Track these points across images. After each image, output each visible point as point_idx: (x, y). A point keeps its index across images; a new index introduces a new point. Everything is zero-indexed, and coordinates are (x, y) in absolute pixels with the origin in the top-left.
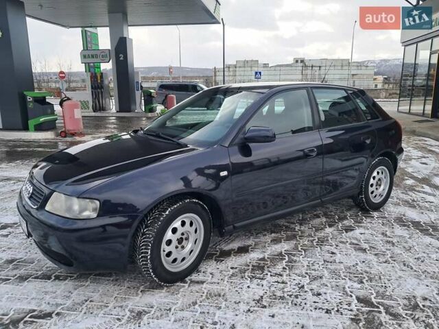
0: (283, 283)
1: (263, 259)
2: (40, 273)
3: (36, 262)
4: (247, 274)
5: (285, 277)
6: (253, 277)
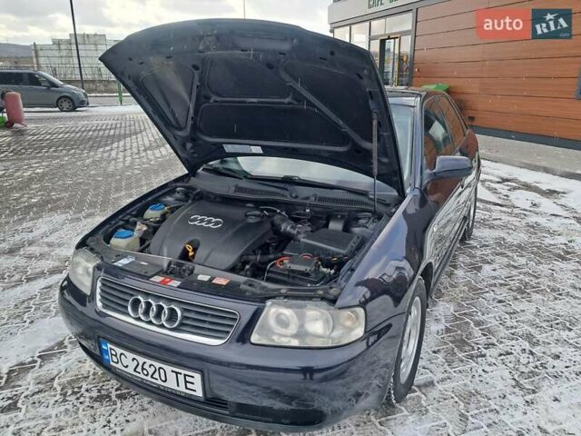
0: (508, 353)
1: (448, 330)
4: (461, 355)
5: (501, 346)
6: (472, 357)
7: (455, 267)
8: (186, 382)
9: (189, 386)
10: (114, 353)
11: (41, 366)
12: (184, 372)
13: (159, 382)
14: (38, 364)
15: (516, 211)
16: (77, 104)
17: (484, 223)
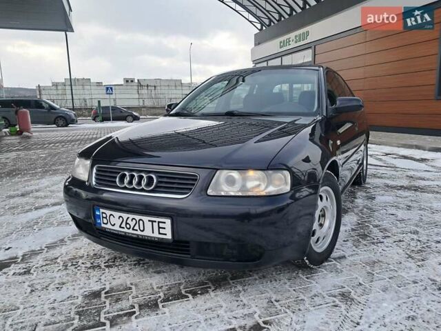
0: (400, 241)
1: (353, 230)
2: (161, 294)
3: (133, 287)
4: (365, 242)
5: (395, 237)
6: (373, 243)
7: (355, 198)
8: (159, 228)
9: (162, 231)
10: (104, 215)
11: (47, 252)
12: (158, 220)
13: (139, 233)
14: (45, 251)
15: (398, 169)
16: (69, 121)
17: (374, 176)
